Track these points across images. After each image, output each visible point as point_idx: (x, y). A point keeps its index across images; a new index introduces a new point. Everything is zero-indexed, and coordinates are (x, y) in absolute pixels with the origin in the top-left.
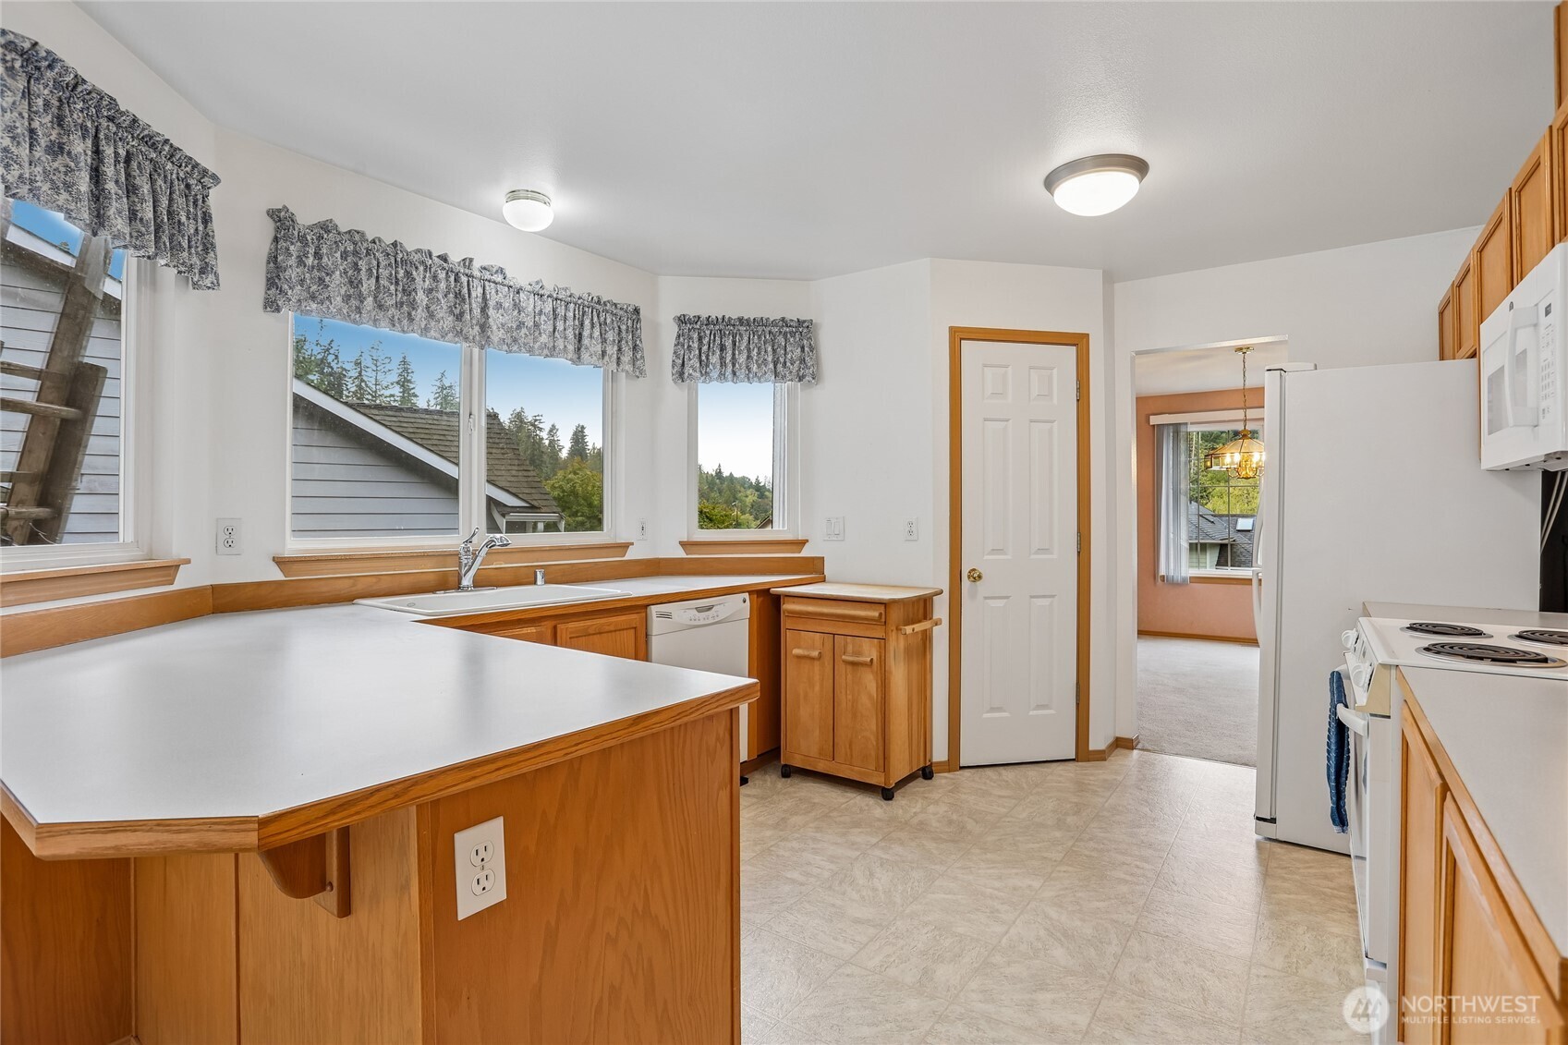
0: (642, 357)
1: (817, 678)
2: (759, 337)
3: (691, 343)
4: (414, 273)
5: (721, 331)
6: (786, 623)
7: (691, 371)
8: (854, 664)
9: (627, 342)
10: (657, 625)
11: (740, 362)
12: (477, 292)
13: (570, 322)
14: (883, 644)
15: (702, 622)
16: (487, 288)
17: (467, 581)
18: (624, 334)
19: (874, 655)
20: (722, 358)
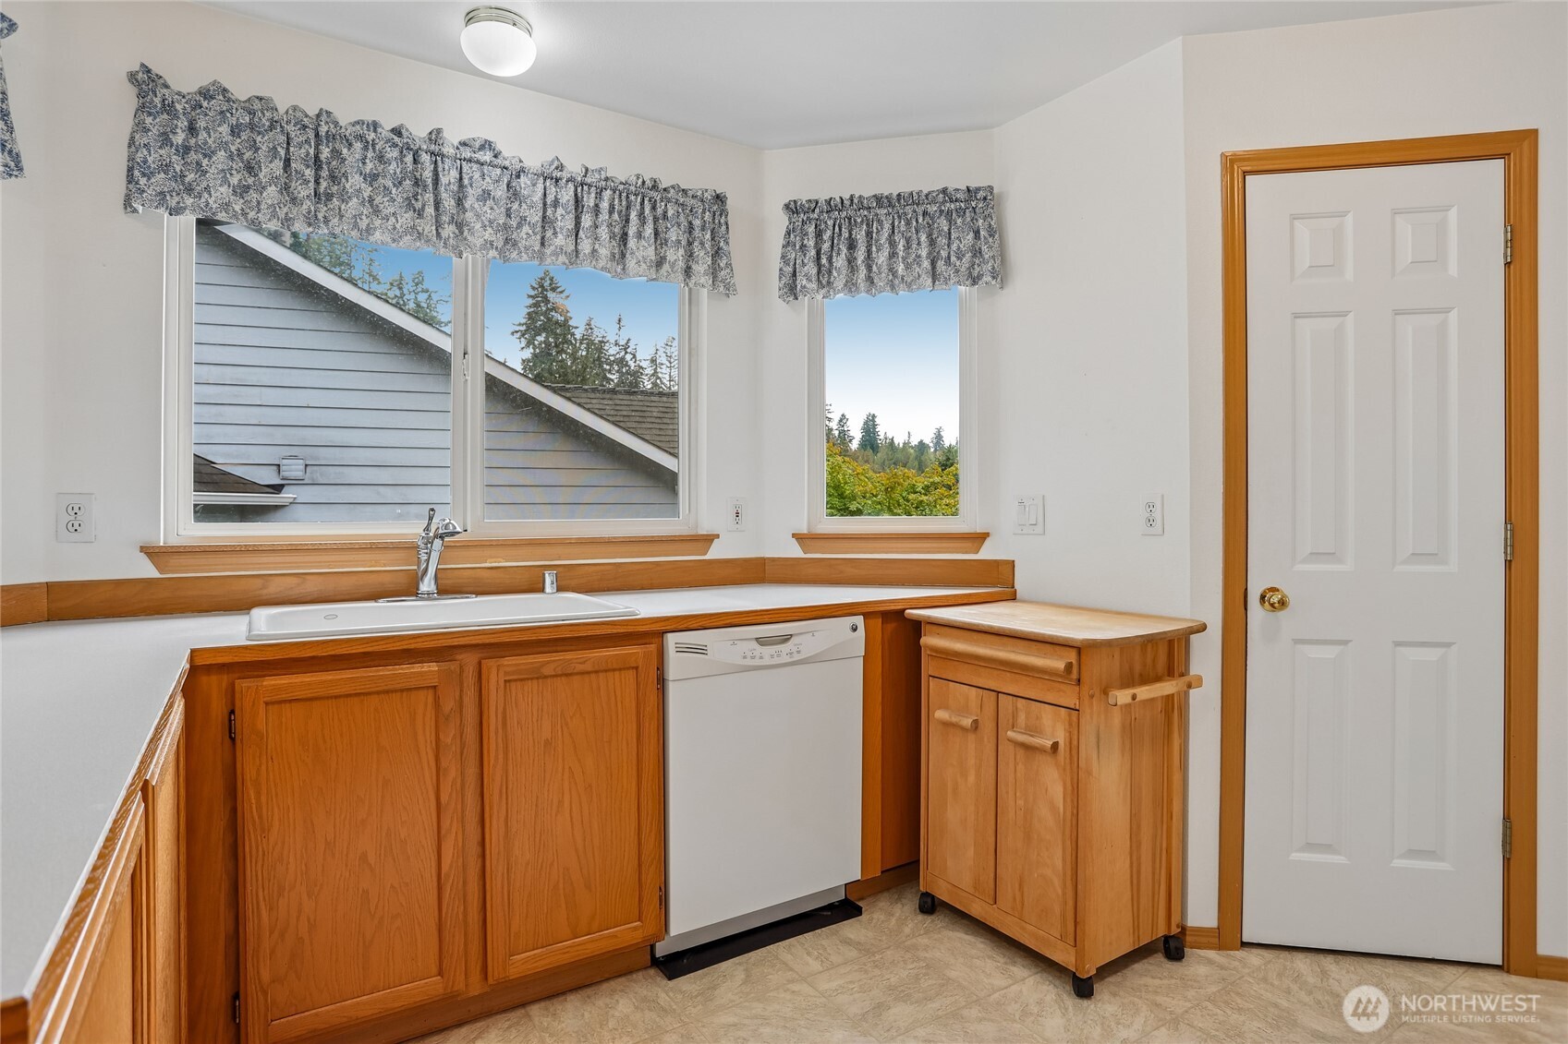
0: (729, 265)
1: (972, 762)
2: (908, 223)
3: (805, 242)
4: (345, 151)
5: (850, 219)
6: (928, 667)
7: (804, 282)
8: (1028, 748)
9: (702, 244)
10: (676, 665)
11: (880, 262)
12: (449, 177)
13: (604, 216)
14: (1075, 719)
15: (767, 661)
16: (464, 170)
17: (427, 585)
18: (697, 233)
19: (1061, 737)
20: (851, 261)
